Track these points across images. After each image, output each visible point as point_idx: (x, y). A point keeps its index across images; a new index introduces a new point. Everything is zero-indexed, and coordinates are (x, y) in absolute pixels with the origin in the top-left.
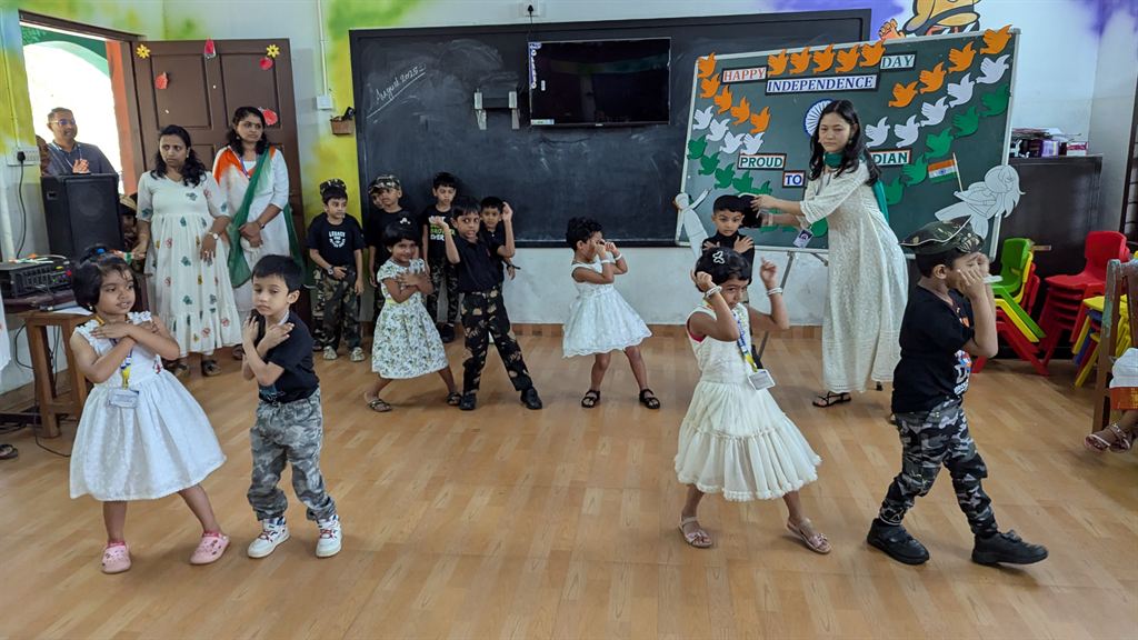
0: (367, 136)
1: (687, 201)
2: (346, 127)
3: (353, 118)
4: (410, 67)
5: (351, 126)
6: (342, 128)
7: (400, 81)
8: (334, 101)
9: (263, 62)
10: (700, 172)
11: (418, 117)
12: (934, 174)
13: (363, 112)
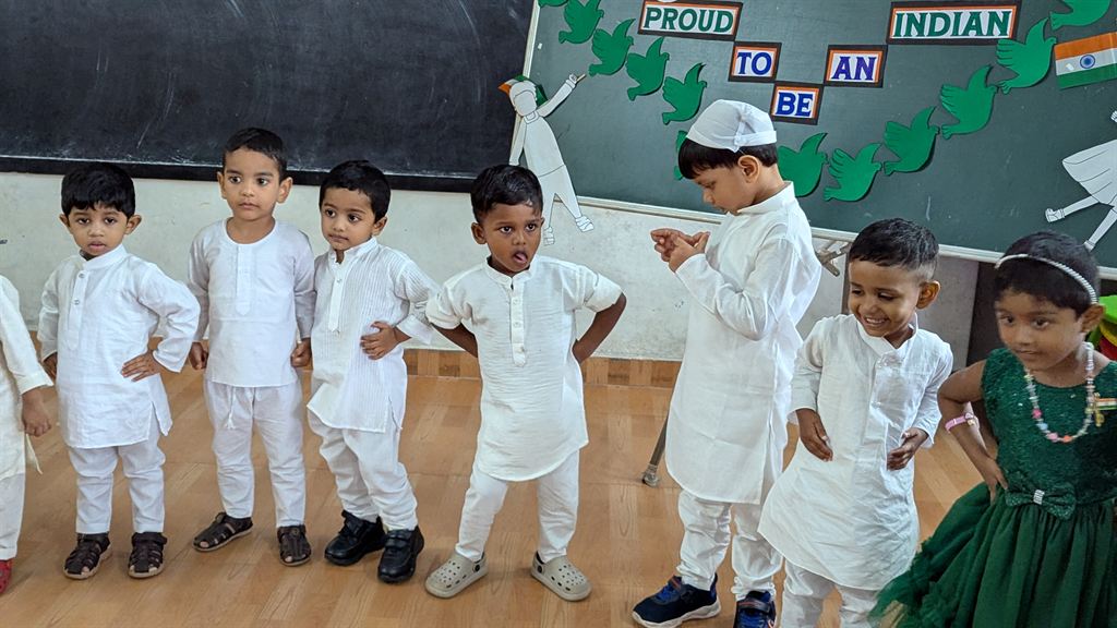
1: (532, 98)
10: (563, 37)
12: (1068, 66)
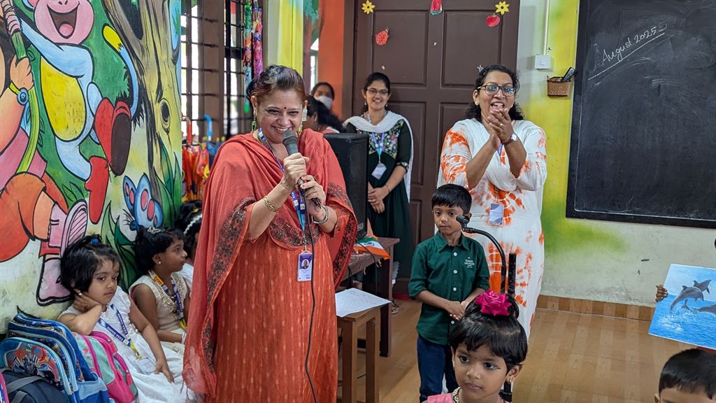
0: (586, 99)
2: (565, 89)
3: (572, 79)
4: (648, 27)
5: (570, 88)
6: (560, 89)
7: (633, 41)
8: (552, 60)
9: (491, 20)
11: (650, 81)
13: (584, 73)
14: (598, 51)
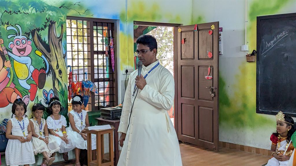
0: (261, 63)
3: (256, 54)
4: (281, 32)
5: (254, 58)
6: (251, 59)
7: (277, 38)
8: (249, 47)
11: (284, 54)
13: (260, 52)
14: (264, 43)
